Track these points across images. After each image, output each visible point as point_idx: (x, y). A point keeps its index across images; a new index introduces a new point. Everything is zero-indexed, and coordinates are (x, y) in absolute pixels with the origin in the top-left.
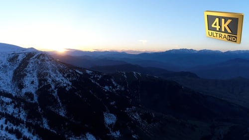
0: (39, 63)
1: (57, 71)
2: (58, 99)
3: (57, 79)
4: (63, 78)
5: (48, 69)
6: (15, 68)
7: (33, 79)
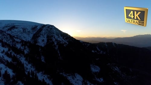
0: (49, 30)
1: (60, 35)
2: (58, 51)
3: (59, 39)
4: (63, 40)
5: (53, 33)
6: (34, 33)
7: (44, 38)
